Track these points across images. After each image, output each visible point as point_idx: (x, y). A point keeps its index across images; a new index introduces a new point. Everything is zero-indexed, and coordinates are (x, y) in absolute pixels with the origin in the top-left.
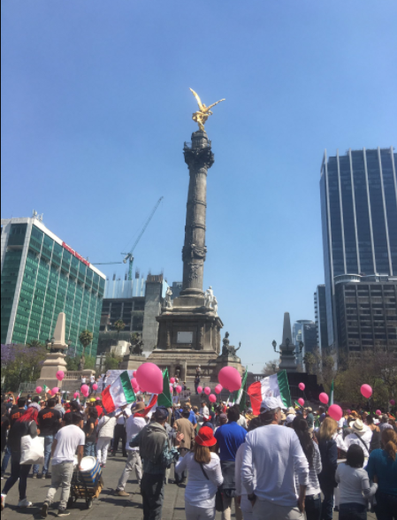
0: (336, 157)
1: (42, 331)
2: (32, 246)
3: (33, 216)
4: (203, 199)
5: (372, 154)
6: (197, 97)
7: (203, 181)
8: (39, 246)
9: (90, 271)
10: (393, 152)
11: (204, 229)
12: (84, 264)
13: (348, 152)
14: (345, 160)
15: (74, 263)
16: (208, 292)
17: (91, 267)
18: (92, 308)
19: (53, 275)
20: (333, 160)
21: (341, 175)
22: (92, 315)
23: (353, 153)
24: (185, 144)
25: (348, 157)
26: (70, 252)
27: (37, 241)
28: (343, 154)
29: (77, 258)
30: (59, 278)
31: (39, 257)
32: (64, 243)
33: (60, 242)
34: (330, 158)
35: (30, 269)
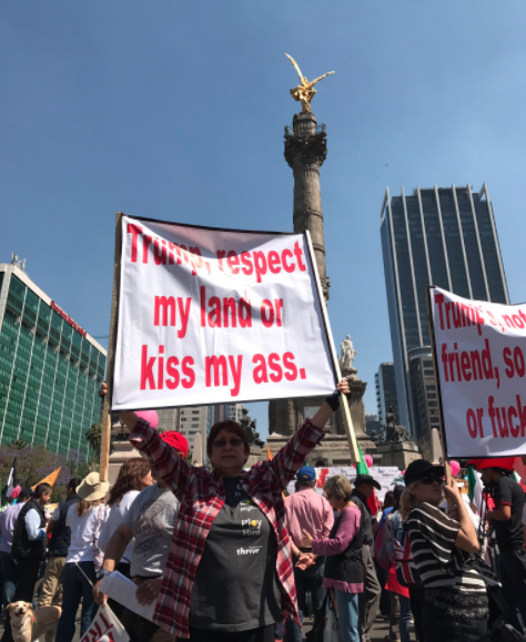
0: (401, 198)
1: (23, 429)
2: (11, 305)
3: (13, 262)
4: (319, 209)
5: (446, 193)
6: (296, 66)
7: (316, 182)
8: (19, 305)
9: (87, 344)
10: (471, 192)
11: (323, 252)
12: (80, 333)
13: (416, 191)
14: (412, 200)
15: (67, 332)
16: (346, 344)
17: (88, 337)
18: (89, 397)
19: (39, 348)
20: (397, 201)
21: (409, 219)
22: (88, 407)
23: (423, 192)
24: (286, 130)
25: (416, 197)
26: (61, 316)
27: (17, 297)
28: (410, 194)
29: (70, 324)
30: (46, 352)
31: (20, 320)
32: (53, 302)
33: (48, 301)
34: (394, 198)
35: (7, 338)
